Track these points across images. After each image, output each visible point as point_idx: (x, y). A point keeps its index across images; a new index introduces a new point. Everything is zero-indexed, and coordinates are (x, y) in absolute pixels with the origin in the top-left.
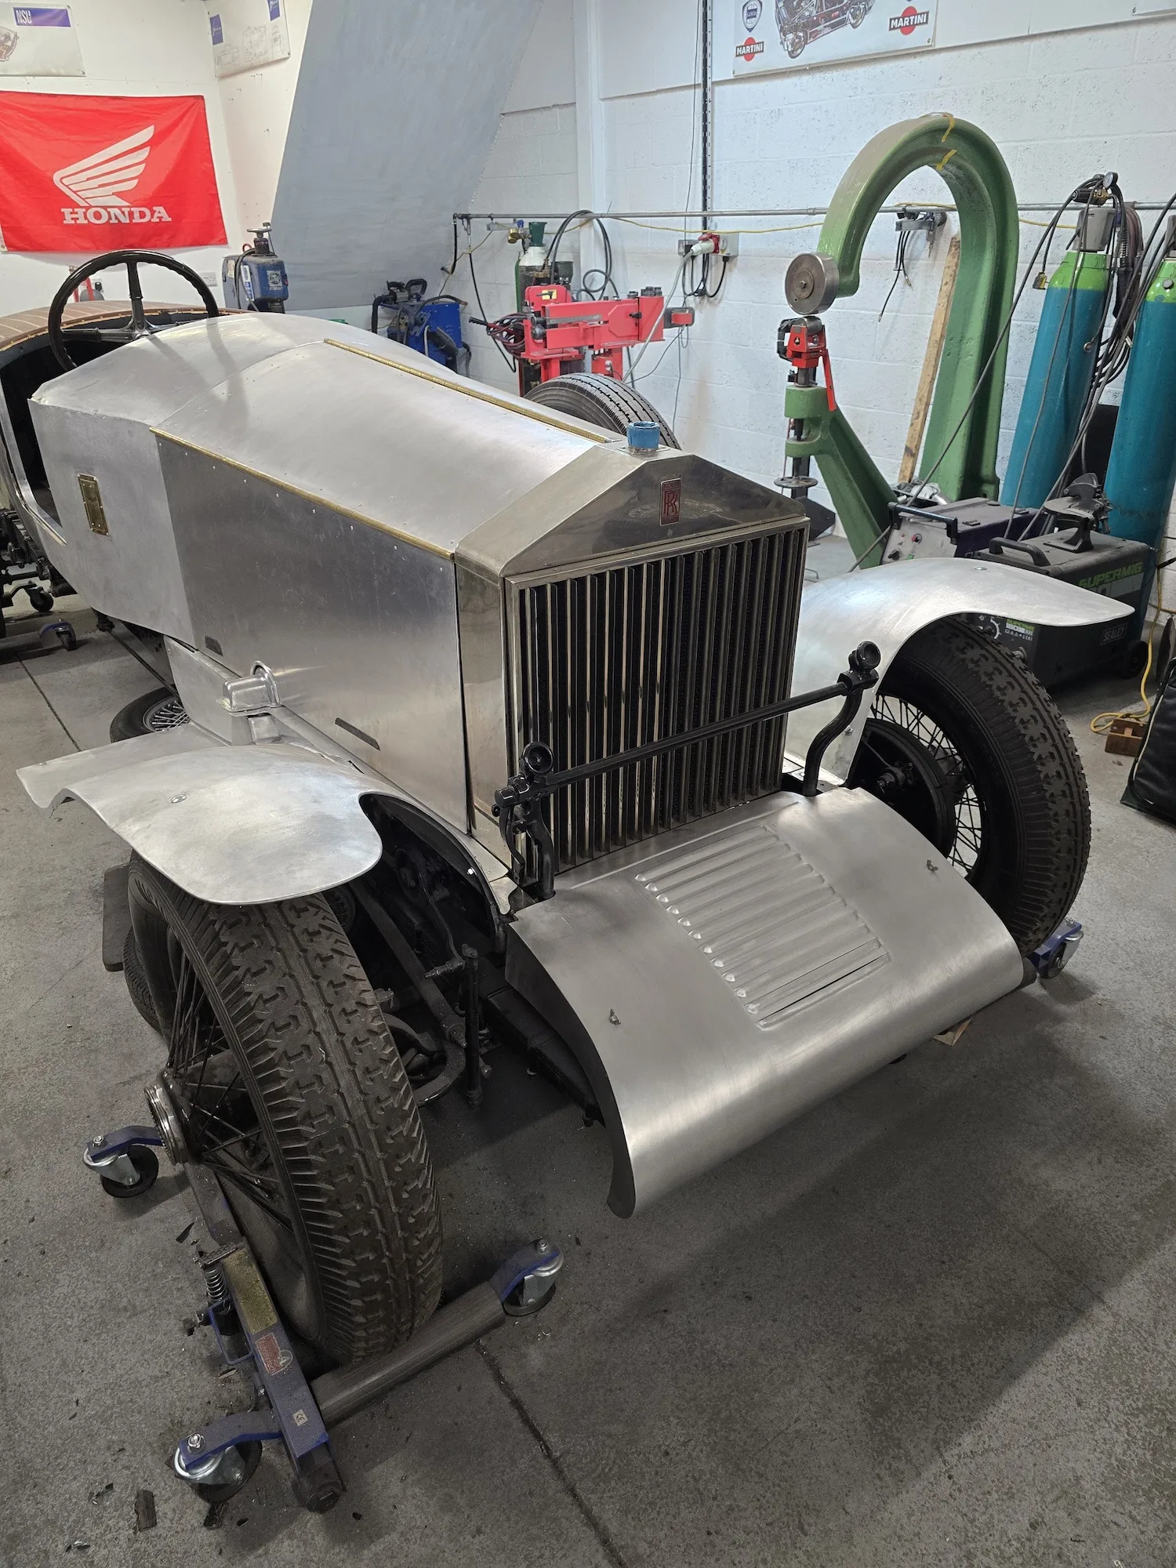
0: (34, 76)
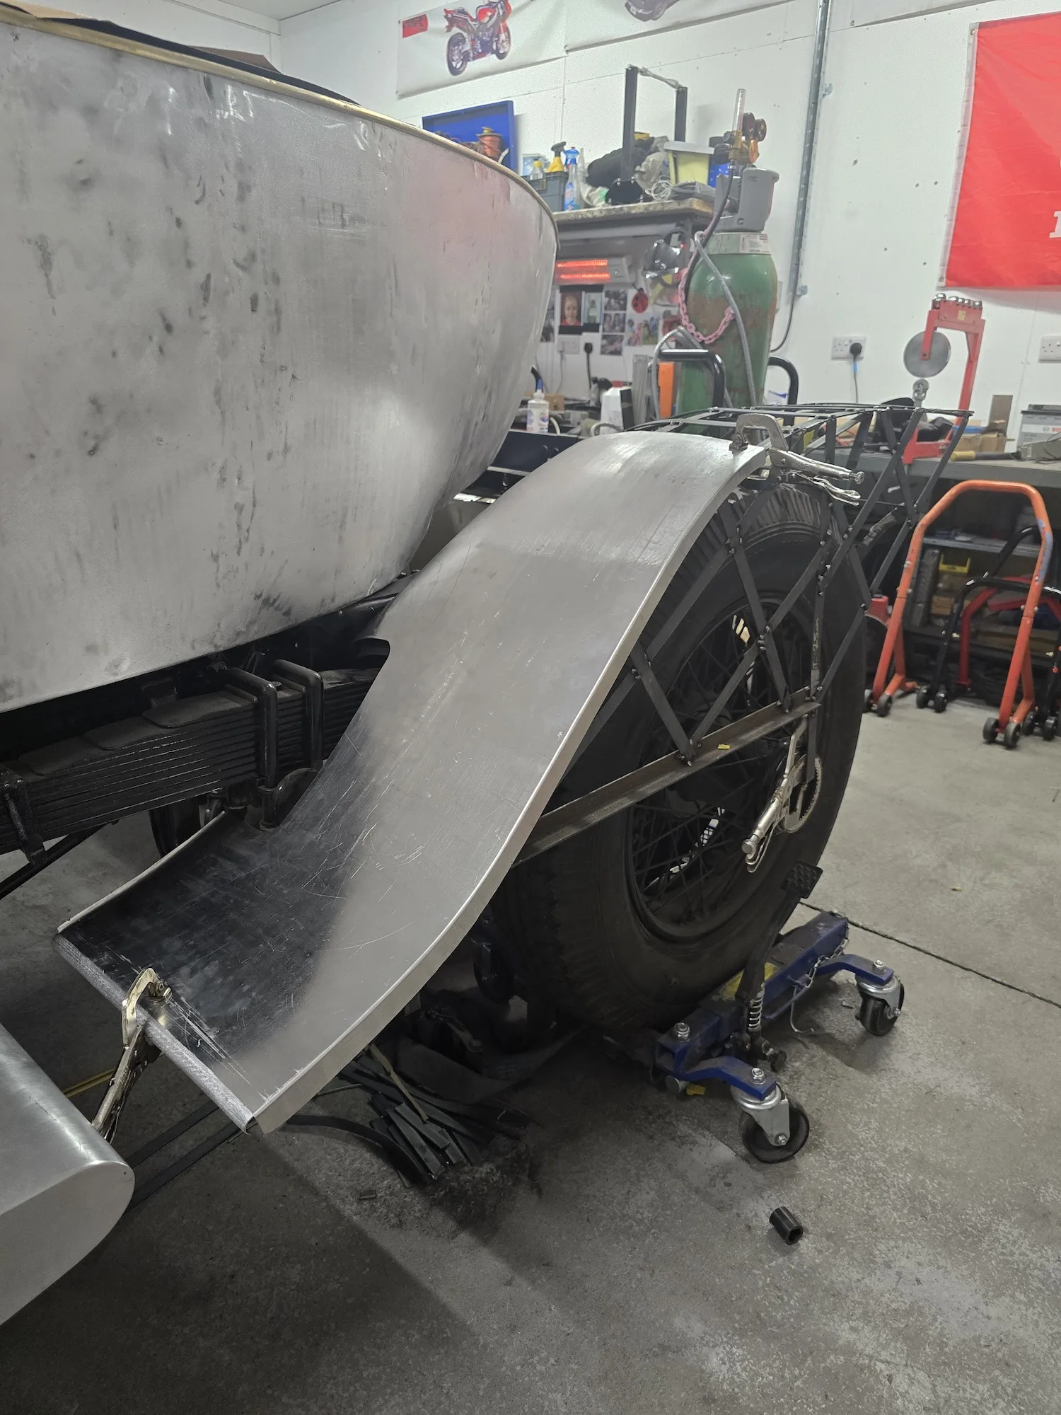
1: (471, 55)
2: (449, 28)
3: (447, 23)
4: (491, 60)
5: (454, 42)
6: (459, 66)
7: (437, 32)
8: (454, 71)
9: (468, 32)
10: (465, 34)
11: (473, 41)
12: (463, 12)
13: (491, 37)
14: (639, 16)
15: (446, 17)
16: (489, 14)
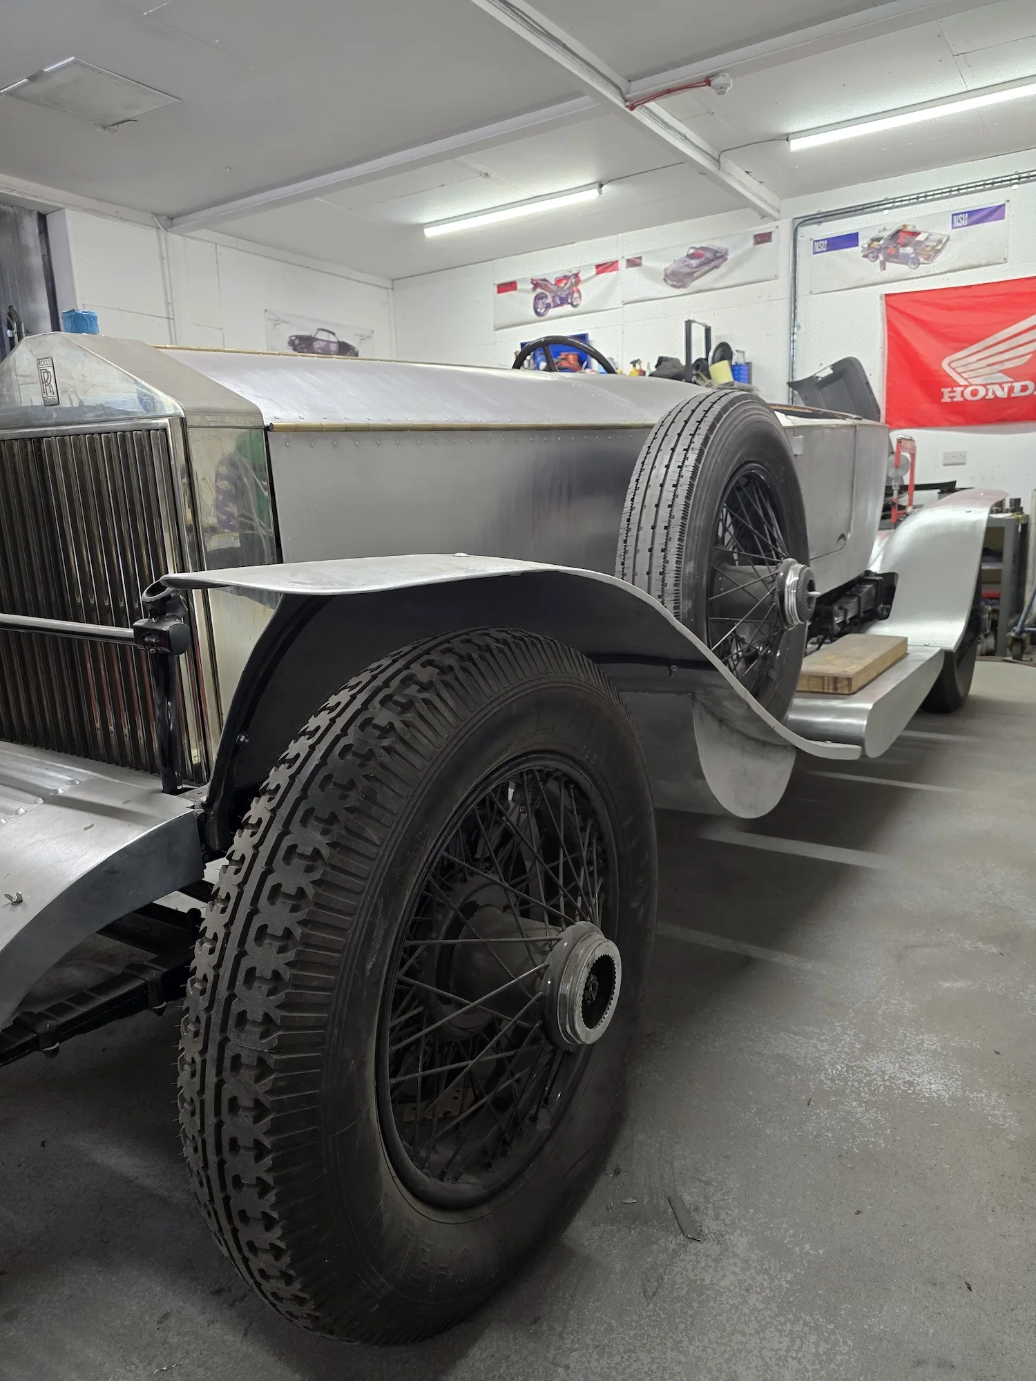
0: (954, 271)
1: (552, 305)
2: (534, 289)
3: (532, 286)
4: (567, 308)
5: (538, 298)
6: (542, 311)
7: (525, 291)
8: (537, 313)
9: (550, 292)
10: (547, 293)
11: (554, 297)
12: (545, 280)
13: (568, 295)
14: (673, 286)
15: (532, 283)
16: (565, 282)
